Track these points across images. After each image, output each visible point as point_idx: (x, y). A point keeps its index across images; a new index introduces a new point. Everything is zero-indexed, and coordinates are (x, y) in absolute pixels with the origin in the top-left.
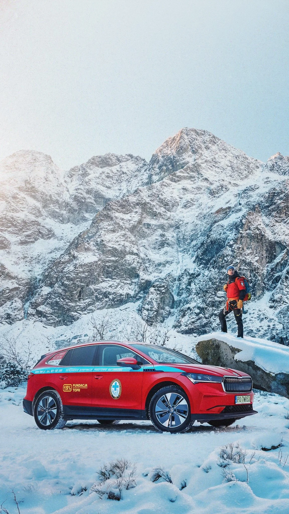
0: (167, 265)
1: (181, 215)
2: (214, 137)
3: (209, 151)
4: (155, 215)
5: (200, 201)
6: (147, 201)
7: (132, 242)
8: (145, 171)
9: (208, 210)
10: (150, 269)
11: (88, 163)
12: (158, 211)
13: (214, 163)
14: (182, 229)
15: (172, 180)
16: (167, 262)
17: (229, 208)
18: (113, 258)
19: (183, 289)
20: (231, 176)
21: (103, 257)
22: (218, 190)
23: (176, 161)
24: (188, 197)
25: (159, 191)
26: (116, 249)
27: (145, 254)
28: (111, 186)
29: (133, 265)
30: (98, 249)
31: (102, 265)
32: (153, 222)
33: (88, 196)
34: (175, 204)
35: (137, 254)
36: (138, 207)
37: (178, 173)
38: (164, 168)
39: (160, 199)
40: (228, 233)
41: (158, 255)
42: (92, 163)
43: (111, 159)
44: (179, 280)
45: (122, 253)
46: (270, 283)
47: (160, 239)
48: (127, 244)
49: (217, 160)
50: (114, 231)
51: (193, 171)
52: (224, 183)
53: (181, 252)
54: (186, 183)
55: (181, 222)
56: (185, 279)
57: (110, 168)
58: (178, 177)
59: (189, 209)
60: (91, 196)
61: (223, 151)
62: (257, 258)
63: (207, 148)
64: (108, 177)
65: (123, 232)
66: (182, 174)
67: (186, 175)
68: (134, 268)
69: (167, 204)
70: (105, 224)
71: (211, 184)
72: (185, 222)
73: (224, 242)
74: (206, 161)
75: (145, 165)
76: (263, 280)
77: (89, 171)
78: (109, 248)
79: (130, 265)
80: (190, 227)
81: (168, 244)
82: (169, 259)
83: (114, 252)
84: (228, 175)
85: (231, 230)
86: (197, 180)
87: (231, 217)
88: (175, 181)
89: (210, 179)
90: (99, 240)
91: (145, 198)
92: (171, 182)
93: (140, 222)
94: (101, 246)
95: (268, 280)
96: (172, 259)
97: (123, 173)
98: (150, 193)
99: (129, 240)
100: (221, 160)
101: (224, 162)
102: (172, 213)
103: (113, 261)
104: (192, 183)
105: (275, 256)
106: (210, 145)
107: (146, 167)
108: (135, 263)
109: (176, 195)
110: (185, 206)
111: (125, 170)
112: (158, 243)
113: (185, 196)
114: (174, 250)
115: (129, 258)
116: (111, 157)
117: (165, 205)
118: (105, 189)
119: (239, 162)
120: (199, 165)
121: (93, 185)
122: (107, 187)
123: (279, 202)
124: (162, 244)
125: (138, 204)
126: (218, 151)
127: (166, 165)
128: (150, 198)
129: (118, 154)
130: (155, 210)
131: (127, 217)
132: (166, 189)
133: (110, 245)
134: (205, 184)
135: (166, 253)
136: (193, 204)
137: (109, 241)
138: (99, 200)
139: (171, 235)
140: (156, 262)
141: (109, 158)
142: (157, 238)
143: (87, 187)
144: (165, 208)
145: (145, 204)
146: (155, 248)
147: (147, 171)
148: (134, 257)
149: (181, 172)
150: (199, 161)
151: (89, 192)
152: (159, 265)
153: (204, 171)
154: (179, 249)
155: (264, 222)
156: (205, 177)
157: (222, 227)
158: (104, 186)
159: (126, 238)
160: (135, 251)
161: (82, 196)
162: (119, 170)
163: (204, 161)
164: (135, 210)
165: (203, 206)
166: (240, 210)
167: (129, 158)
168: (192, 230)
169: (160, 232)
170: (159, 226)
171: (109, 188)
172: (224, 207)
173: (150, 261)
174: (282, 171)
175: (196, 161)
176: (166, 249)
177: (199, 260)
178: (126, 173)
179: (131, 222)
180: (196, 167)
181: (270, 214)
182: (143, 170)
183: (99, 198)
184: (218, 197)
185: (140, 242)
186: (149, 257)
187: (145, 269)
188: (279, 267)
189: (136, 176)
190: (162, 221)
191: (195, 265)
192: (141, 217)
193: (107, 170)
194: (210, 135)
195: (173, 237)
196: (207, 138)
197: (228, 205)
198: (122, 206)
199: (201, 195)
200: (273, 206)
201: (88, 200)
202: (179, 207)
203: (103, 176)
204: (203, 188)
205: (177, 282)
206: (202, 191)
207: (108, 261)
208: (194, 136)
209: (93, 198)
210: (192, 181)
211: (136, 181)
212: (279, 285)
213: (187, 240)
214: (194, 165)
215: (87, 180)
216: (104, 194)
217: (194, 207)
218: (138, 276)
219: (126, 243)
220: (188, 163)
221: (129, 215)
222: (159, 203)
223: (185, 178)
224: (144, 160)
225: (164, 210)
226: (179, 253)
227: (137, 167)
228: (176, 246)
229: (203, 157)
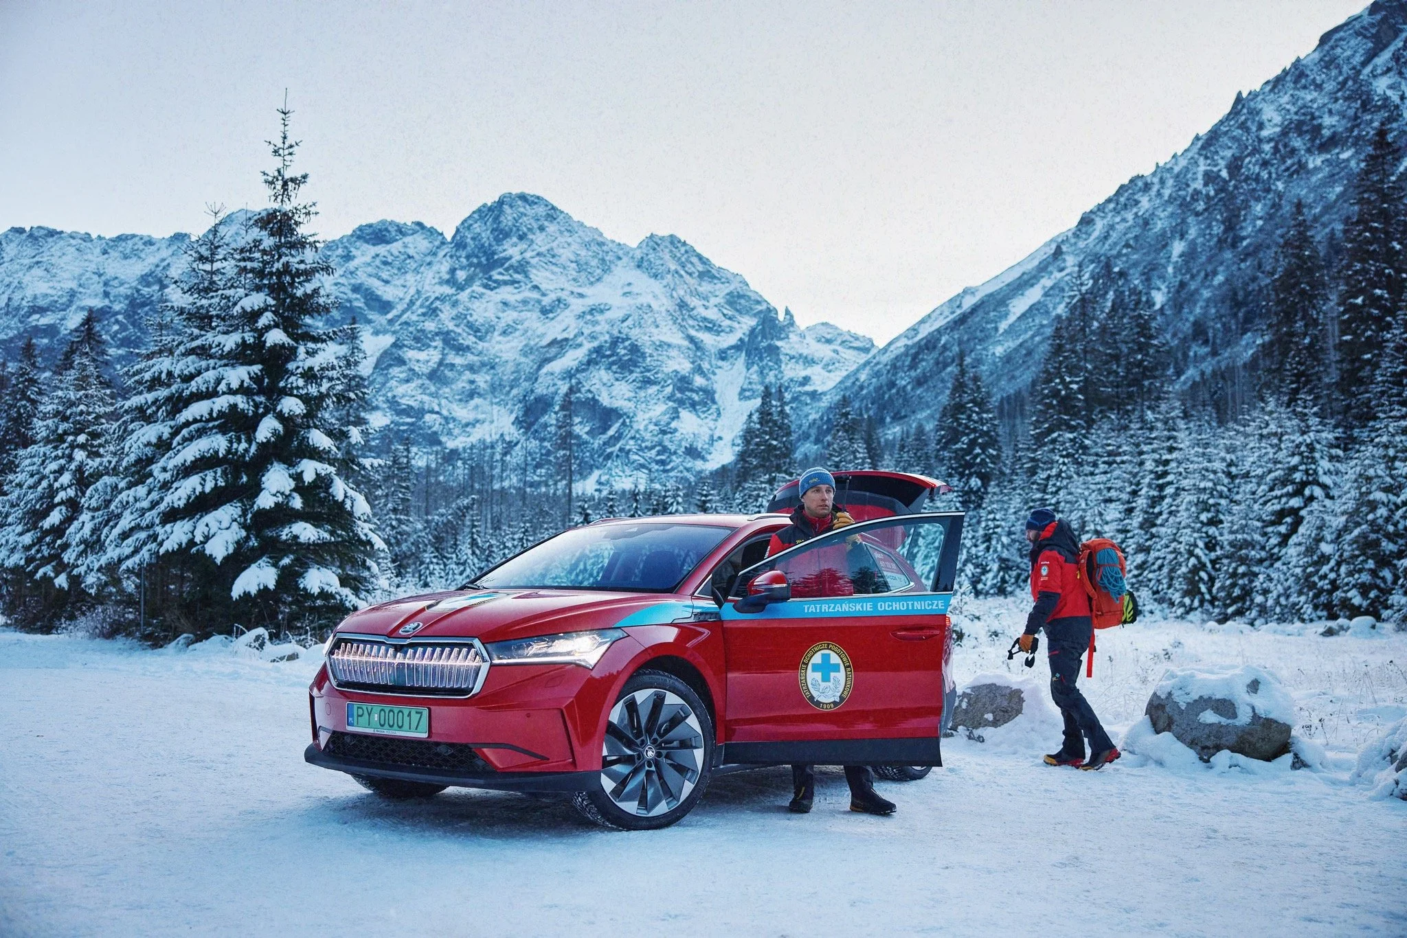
0: (478, 425)
1: (498, 347)
2: (553, 208)
3: (544, 234)
4: (461, 349)
5: (526, 324)
6: (451, 328)
7: (431, 395)
8: (445, 256)
9: (537, 340)
10: (456, 432)
11: (352, 236)
12: (466, 343)
13: (550, 257)
14: (499, 370)
15: (486, 286)
16: (478, 421)
17: (566, 340)
18: (409, 420)
19: (497, 461)
20: (574, 280)
21: (396, 419)
22: (553, 307)
23: (494, 253)
24: (509, 316)
25: (468, 310)
26: (411, 408)
27: (449, 410)
28: (389, 278)
29: (434, 429)
30: (390, 408)
31: (395, 429)
32: (458, 361)
33: (355, 296)
34: (491, 329)
35: (437, 413)
36: (437, 338)
37: (495, 275)
38: (475, 260)
39: (468, 322)
40: (560, 383)
41: (465, 410)
42: (359, 237)
43: (389, 232)
44: (492, 447)
45: (420, 413)
46: (601, 460)
47: (468, 387)
48: (426, 398)
49: (556, 251)
50: (407, 381)
51: (518, 273)
52: (563, 295)
53: (496, 404)
54: (506, 293)
55: (497, 360)
56: (499, 449)
57: (388, 247)
58: (495, 281)
59: (510, 338)
60: (358, 296)
61: (566, 233)
62: (587, 429)
63: (542, 229)
64: (385, 263)
65: (420, 382)
66: (500, 277)
67: (507, 278)
68: (435, 433)
69: (478, 330)
70: (395, 371)
71: (544, 295)
72: (503, 359)
73: (553, 398)
74: (538, 254)
75: (443, 243)
76: (592, 457)
77: (354, 252)
78: (404, 407)
79: (430, 428)
80: (510, 367)
81: (478, 394)
82: (481, 417)
83: (408, 411)
84: (571, 277)
85: (564, 379)
86: (523, 288)
87: (567, 354)
88: (492, 290)
89: (543, 287)
90: (390, 395)
91: (447, 322)
92: (484, 291)
93: (441, 363)
94: (393, 403)
95: (599, 456)
96: (484, 416)
97: (410, 257)
98: (454, 312)
99: (428, 391)
100: (562, 251)
101: (565, 254)
102: (486, 345)
103: (407, 424)
104: (516, 291)
105: (610, 427)
106: (546, 223)
107: (445, 250)
108: (437, 426)
109: (490, 315)
110: (504, 332)
111: (411, 252)
112: (466, 393)
113: (505, 314)
114: (487, 402)
115: (428, 418)
116: (390, 228)
117: (476, 332)
118: (380, 283)
119: (590, 253)
120: (528, 263)
121: (362, 278)
122: (383, 281)
123: (623, 352)
124: (472, 394)
125: (437, 334)
126: (558, 234)
127: (477, 257)
128: (455, 322)
129: (400, 220)
130: (461, 341)
131: (422, 356)
132: (476, 305)
133: (405, 401)
134: (535, 295)
135: (477, 407)
136: (516, 330)
137: (404, 396)
138: (373, 304)
139: (482, 380)
140: (464, 422)
141: (386, 230)
142: (464, 385)
143: (353, 281)
144: (476, 336)
145: (448, 333)
146: (460, 400)
147: (448, 258)
148: (435, 416)
149: (500, 274)
150: (528, 255)
151: (356, 289)
152: (467, 425)
153: (534, 271)
154: (495, 400)
155: (601, 380)
156: (534, 283)
157: (552, 374)
158: (379, 278)
159: (424, 389)
160: (437, 409)
161: (345, 297)
162: (402, 250)
163: (535, 253)
164: (433, 344)
165: (529, 333)
166: (580, 345)
167: (417, 228)
168: (513, 373)
169: (468, 375)
170: (466, 366)
171: (387, 282)
172: (559, 338)
173: (454, 420)
174: (654, 271)
175: (524, 255)
176: (477, 401)
177: (518, 422)
178: (413, 257)
179: (430, 364)
180: (522, 265)
181: (610, 369)
182: (441, 254)
183: (373, 300)
184: (553, 319)
185: (441, 392)
186: (454, 414)
187: (450, 433)
188: (612, 441)
189: (429, 264)
190: (471, 358)
191: (513, 429)
192: (443, 354)
193: (382, 249)
194: (547, 206)
195: (486, 382)
196: (541, 210)
197: (565, 335)
198: (417, 340)
199: (529, 314)
200: (615, 358)
201: (356, 304)
202: (496, 333)
203: (377, 262)
204: (532, 303)
205: (489, 451)
206: (530, 307)
207: (403, 424)
208: (522, 210)
209: (363, 300)
210: (516, 288)
211: (431, 275)
212: (609, 464)
213: (505, 387)
214: (519, 262)
215: (352, 269)
216: (379, 293)
217: (517, 333)
218: (440, 443)
219: (423, 396)
220: (510, 258)
221: (426, 352)
222: (467, 330)
223: (506, 283)
224: (442, 234)
225: (474, 339)
226: (494, 406)
227: (430, 246)
228: (489, 396)
229: (535, 246)
